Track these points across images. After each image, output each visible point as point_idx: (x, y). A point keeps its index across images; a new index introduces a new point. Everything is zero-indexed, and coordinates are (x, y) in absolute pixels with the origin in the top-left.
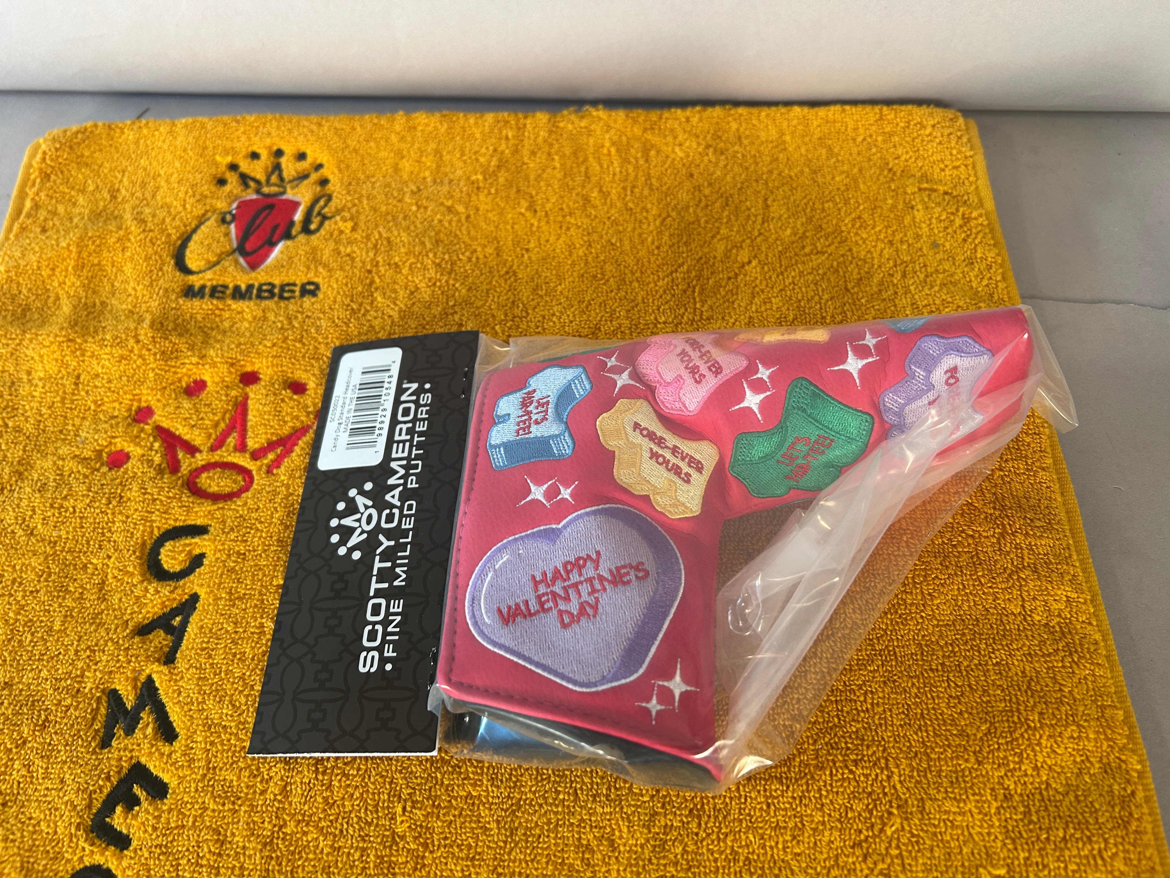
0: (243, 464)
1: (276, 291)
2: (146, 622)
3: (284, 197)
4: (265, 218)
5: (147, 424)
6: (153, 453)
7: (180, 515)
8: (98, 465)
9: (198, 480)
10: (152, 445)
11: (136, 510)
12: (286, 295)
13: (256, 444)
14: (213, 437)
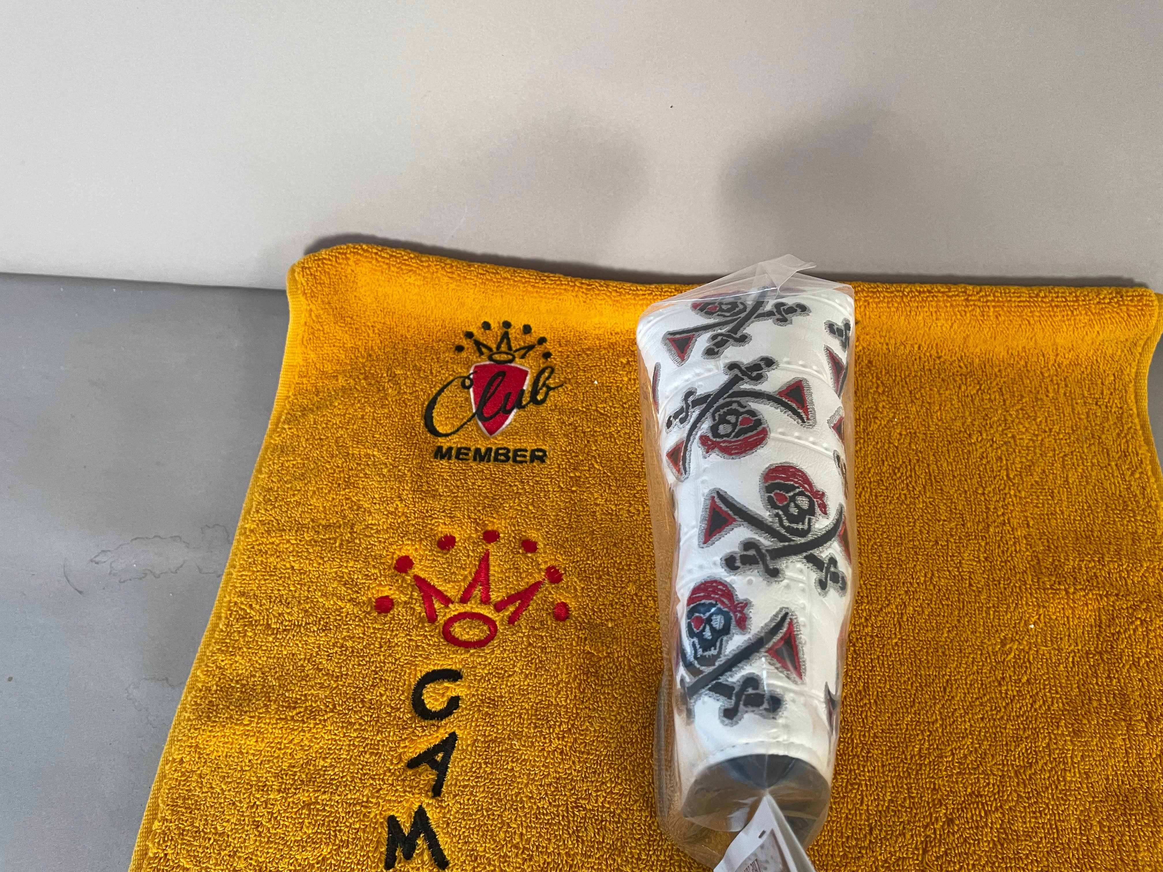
0: (488, 615)
1: (511, 454)
2: (415, 756)
3: (513, 365)
4: (498, 386)
5: (408, 575)
6: (414, 602)
7: (439, 660)
8: (369, 610)
9: (452, 629)
10: (412, 594)
11: (402, 654)
12: (518, 459)
13: (498, 597)
14: (463, 589)
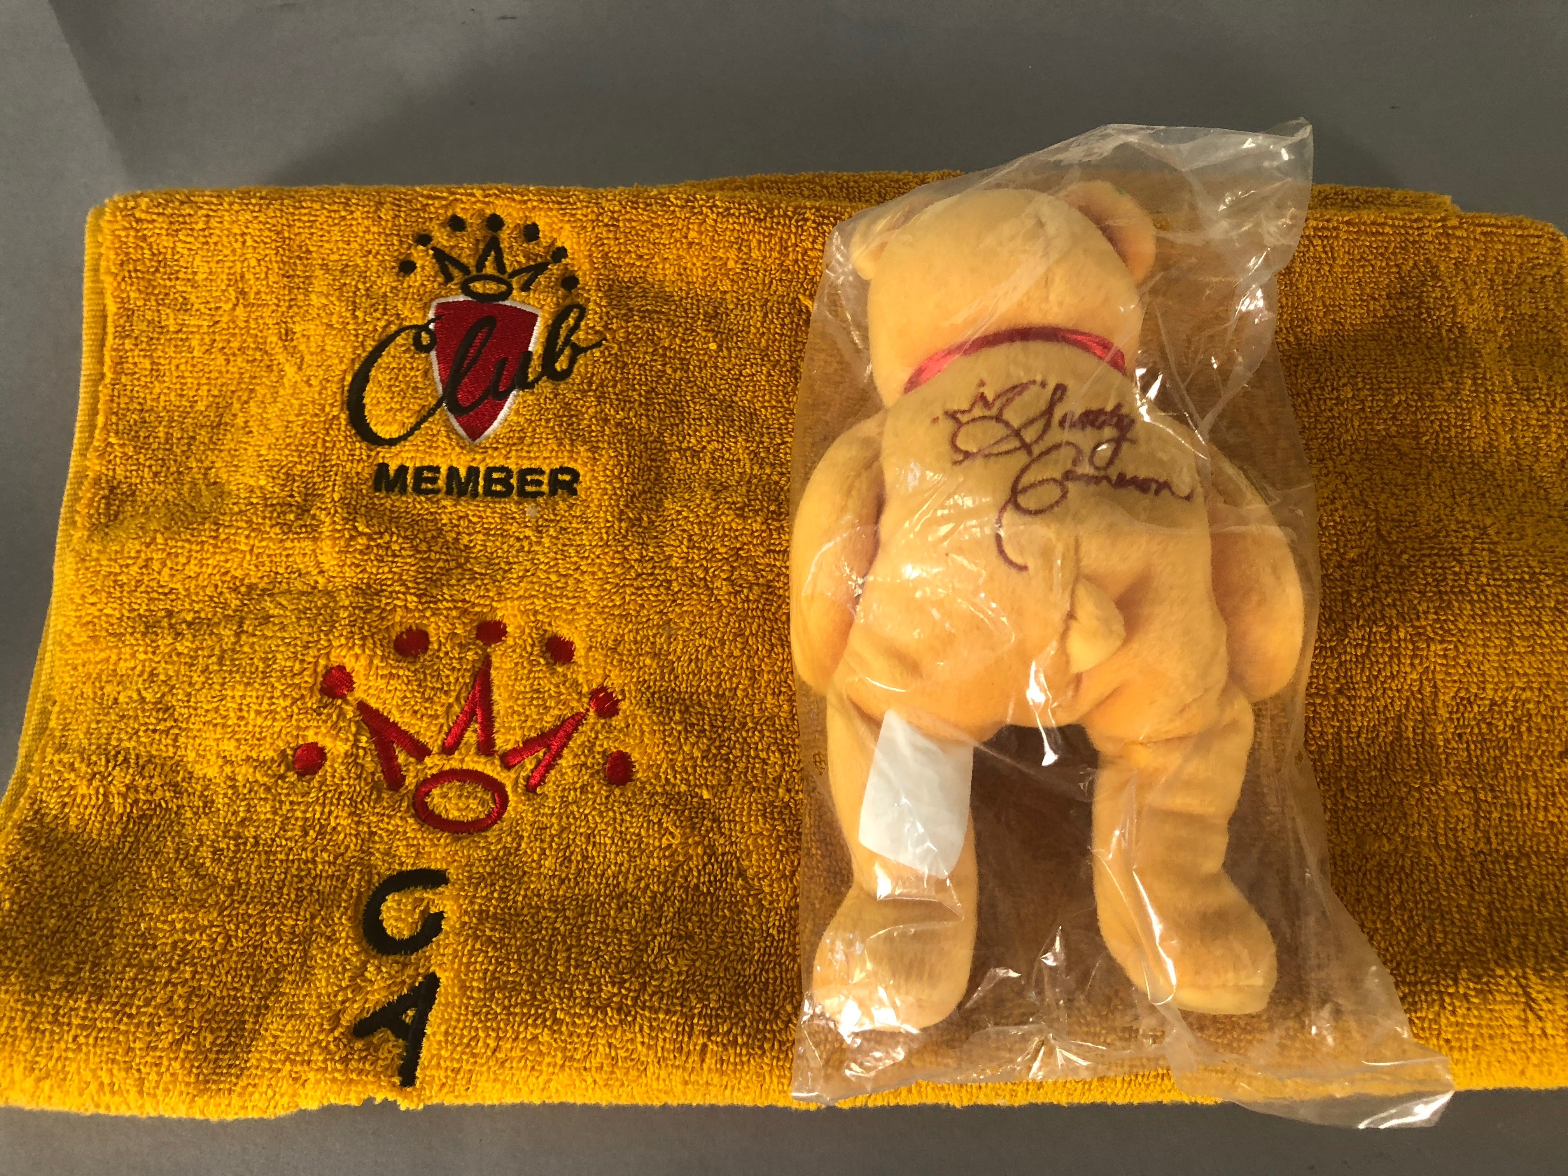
0: (490, 773)
1: (514, 481)
3: (509, 303)
4: (484, 344)
5: (347, 703)
7: (407, 856)
8: (282, 771)
9: (428, 800)
10: (357, 740)
11: (346, 847)
12: (529, 488)
13: (508, 742)
14: (445, 729)
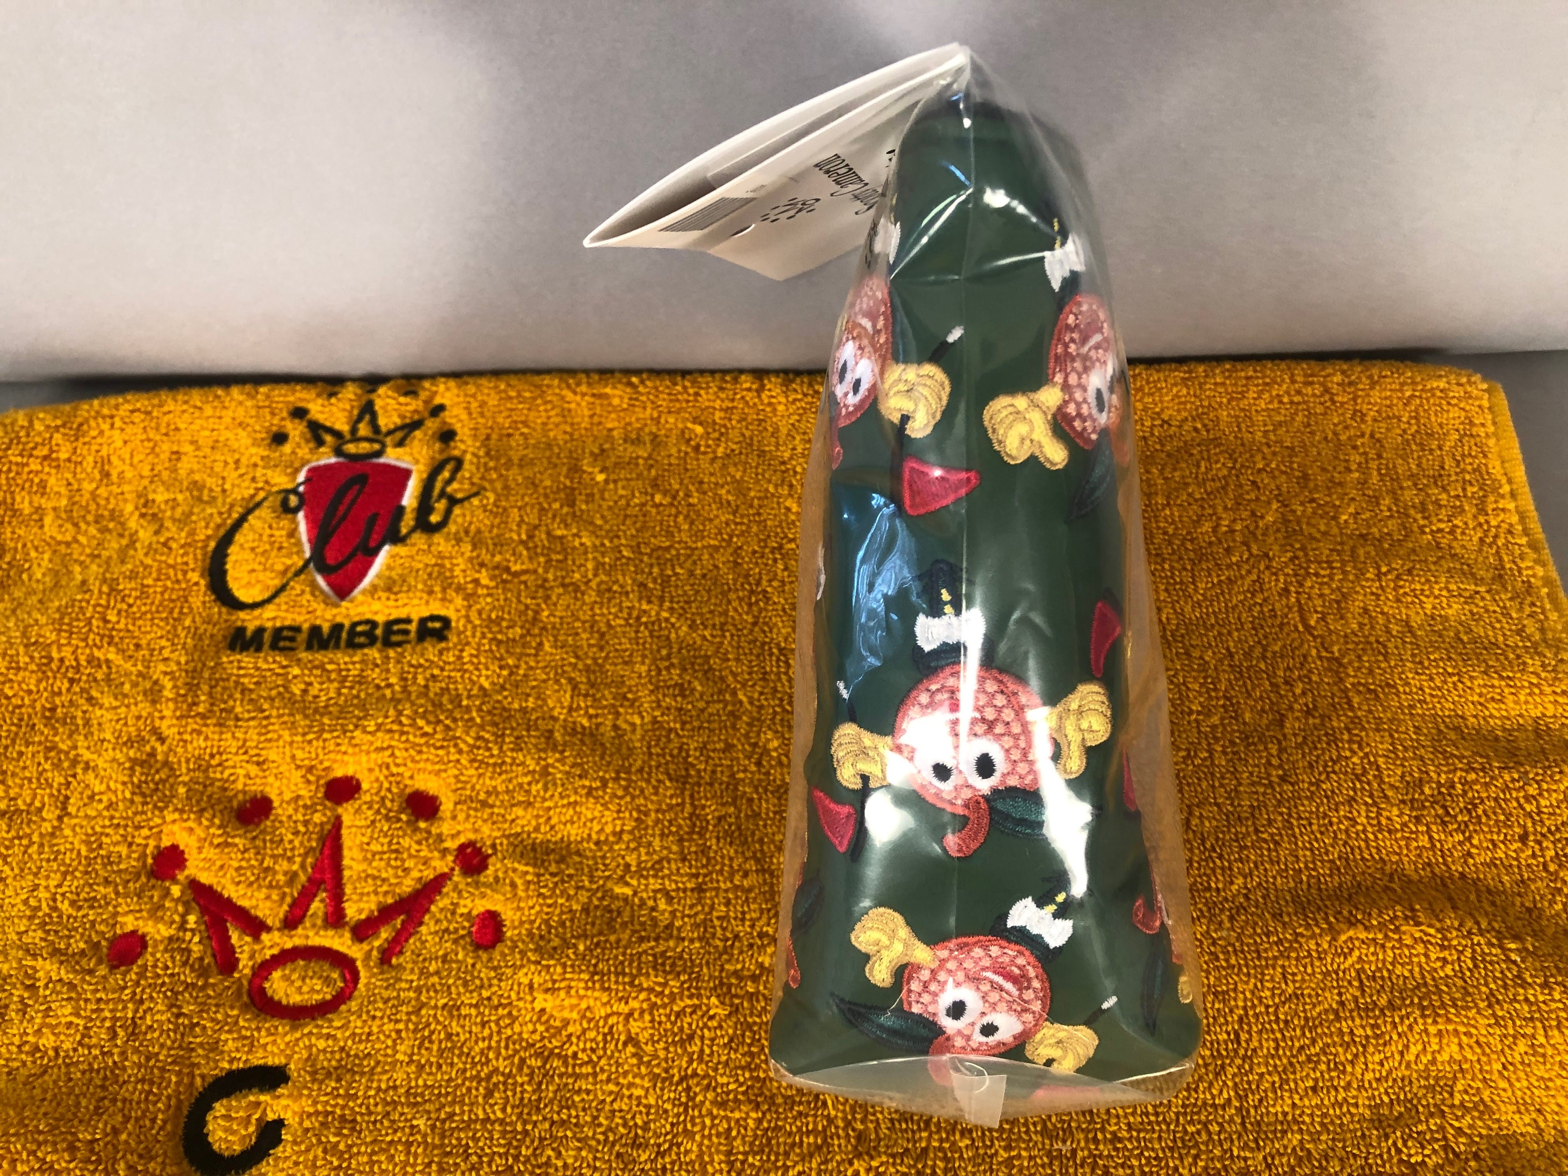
0: (339, 948)
3: (383, 461)
4: (354, 501)
5: (175, 881)
6: (188, 935)
7: (238, 1050)
8: (92, 965)
9: (267, 985)
10: (184, 920)
11: (162, 1046)
13: (360, 911)
14: (288, 900)
